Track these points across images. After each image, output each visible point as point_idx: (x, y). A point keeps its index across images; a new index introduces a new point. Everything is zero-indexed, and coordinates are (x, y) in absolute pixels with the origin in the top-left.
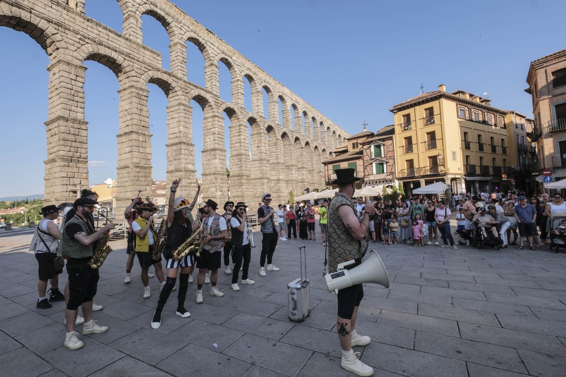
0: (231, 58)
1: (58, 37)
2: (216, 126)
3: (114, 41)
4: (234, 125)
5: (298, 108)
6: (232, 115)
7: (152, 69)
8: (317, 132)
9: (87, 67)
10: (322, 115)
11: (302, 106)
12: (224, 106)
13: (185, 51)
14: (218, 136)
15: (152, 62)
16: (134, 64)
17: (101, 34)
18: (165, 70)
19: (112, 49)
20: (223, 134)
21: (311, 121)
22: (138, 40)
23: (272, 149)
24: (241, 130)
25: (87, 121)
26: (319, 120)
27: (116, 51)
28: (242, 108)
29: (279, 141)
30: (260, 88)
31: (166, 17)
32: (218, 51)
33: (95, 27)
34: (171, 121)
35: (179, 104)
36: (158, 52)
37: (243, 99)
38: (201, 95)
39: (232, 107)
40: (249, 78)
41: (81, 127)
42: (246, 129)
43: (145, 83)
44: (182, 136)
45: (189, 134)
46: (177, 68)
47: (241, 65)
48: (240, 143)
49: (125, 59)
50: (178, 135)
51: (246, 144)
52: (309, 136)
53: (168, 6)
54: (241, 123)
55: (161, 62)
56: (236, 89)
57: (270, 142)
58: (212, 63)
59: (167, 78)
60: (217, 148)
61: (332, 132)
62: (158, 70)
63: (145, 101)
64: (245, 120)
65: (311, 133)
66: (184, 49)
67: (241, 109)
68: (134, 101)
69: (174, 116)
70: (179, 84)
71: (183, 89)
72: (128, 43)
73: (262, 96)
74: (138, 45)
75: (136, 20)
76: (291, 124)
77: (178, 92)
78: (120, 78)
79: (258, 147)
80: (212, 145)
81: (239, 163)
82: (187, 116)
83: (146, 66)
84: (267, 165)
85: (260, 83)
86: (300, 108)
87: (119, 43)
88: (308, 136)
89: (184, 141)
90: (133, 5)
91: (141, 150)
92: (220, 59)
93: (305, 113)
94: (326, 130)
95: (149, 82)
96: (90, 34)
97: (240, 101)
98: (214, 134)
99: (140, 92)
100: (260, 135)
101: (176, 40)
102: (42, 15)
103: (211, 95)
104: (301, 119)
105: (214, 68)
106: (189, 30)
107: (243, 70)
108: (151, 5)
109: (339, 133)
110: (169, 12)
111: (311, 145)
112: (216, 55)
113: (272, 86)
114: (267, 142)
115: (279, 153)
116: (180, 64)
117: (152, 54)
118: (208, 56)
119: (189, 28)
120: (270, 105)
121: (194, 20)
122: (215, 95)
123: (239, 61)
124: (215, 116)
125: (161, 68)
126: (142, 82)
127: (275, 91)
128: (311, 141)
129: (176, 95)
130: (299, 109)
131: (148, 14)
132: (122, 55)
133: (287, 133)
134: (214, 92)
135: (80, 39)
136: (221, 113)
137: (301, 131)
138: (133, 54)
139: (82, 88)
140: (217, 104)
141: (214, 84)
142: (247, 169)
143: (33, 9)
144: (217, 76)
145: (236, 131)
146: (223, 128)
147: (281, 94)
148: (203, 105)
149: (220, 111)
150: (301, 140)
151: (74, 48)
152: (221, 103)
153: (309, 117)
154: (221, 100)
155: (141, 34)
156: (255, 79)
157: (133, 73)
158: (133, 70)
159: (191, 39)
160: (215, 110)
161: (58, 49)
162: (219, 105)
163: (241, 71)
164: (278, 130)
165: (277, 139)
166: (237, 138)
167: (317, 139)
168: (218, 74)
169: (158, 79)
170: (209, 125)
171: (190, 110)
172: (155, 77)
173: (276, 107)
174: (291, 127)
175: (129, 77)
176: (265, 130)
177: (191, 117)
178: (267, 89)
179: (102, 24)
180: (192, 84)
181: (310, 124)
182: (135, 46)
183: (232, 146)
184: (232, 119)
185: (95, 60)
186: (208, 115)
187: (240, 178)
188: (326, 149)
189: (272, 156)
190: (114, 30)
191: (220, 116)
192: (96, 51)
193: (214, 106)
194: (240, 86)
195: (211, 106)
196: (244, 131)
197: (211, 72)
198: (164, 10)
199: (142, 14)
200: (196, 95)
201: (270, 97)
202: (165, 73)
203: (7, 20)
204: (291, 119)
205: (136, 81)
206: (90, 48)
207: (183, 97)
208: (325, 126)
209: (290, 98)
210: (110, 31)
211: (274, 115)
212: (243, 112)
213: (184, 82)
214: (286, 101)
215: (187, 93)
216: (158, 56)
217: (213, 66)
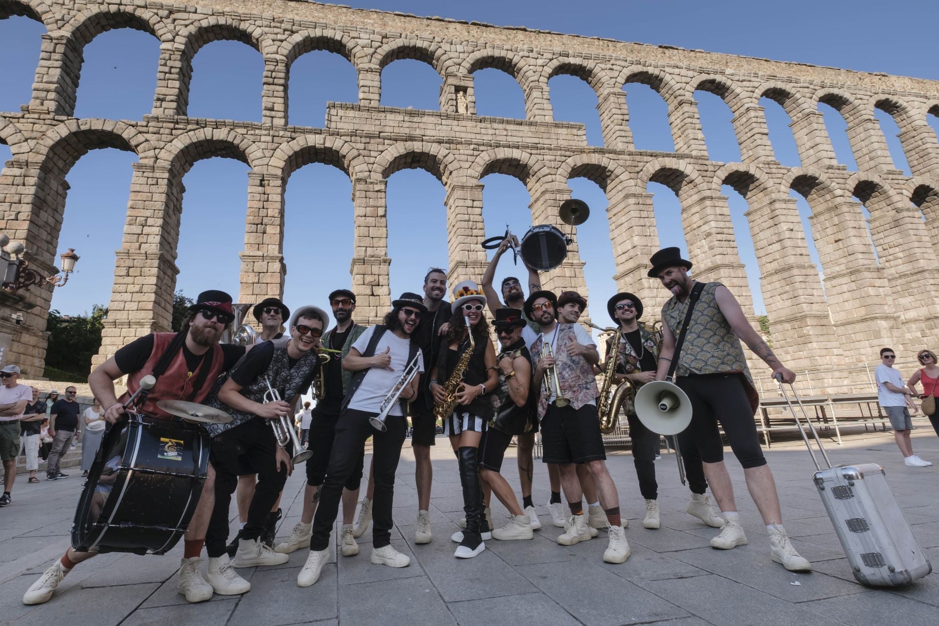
0: (722, 73)
1: (450, 158)
2: (711, 218)
3: (514, 133)
4: (756, 206)
6: (748, 186)
7: (571, 154)
9: (483, 184)
12: (723, 174)
13: (625, 102)
14: (719, 237)
15: (571, 143)
16: (545, 156)
17: (497, 132)
18: (593, 147)
19: (514, 147)
20: (731, 231)
22: (546, 117)
23: (887, 240)
24: (777, 213)
27: (518, 148)
28: (769, 164)
29: (906, 213)
30: (810, 105)
31: (585, 63)
32: (691, 73)
33: (489, 126)
34: (617, 232)
35: (627, 197)
36: (578, 124)
37: (769, 143)
38: (668, 167)
39: (742, 168)
40: (777, 95)
42: (791, 206)
43: (564, 180)
44: (639, 253)
45: (653, 248)
46: (615, 136)
47: (749, 78)
48: (780, 241)
49: (531, 154)
50: (632, 253)
51: (799, 241)
53: (586, 45)
54: (774, 196)
55: (585, 137)
56: (747, 130)
57: (877, 224)
58: (681, 100)
59: (599, 159)
60: (719, 262)
62: (582, 151)
64: (785, 187)
66: (622, 100)
67: (767, 166)
68: (550, 213)
69: (620, 222)
70: (621, 163)
71: (629, 169)
72: (533, 128)
73: (821, 120)
74: (547, 125)
75: (541, 90)
77: (620, 176)
78: (529, 185)
79: (836, 241)
80: (709, 260)
82: (644, 214)
83: (563, 153)
84: (878, 282)
85: (808, 95)
87: (521, 134)
90: (534, 72)
92: (696, 86)
95: (569, 178)
96: (485, 137)
97: (760, 151)
98: (709, 235)
99: (558, 197)
100: (838, 211)
101: (606, 92)
102: (432, 138)
103: (688, 160)
105: (686, 107)
106: (626, 64)
107: (756, 84)
108: (560, 58)
110: (588, 52)
112: (687, 83)
113: (849, 88)
114: (863, 224)
115: (916, 244)
116: (618, 127)
117: (569, 130)
118: (670, 92)
119: (626, 61)
120: (852, 133)
121: (632, 44)
122: (696, 158)
123: (743, 71)
124: (703, 199)
125: (586, 147)
126: (560, 181)
127: (859, 96)
129: (618, 182)
131: (557, 74)
132: (527, 150)
133: (932, 186)
134: (694, 153)
135: (473, 150)
136: (718, 187)
138: (541, 142)
139: (481, 215)
140: (705, 174)
141: (692, 137)
143: (424, 136)
144: (695, 121)
145: (766, 218)
146: (728, 218)
147: (883, 97)
148: (674, 185)
149: (714, 186)
151: (467, 165)
152: (713, 170)
154: (714, 163)
155: (550, 107)
156: (793, 91)
157: (545, 171)
158: (545, 166)
159: (633, 78)
160: (704, 186)
161: (451, 173)
162: (708, 174)
163: (750, 89)
164: (898, 186)
165: (898, 211)
166: (768, 233)
168: (697, 116)
169: (584, 167)
170: (695, 220)
171: (649, 201)
172: (579, 164)
173: (872, 132)
175: (540, 178)
176: (850, 194)
177: (652, 214)
178: (834, 101)
179: (498, 118)
180: (646, 152)
182: (543, 129)
183: (762, 253)
184: (749, 194)
185: (495, 172)
186: (690, 201)
189: (891, 257)
190: (513, 119)
191: (718, 194)
192: (493, 157)
193: (699, 180)
194: (754, 120)
195: (691, 182)
196: (785, 212)
197: (682, 117)
198: (579, 55)
199: (548, 78)
200: (657, 169)
201: (847, 115)
202: (594, 152)
203: (403, 161)
205: (550, 180)
206: (485, 157)
207: (632, 182)
209: (917, 95)
210: (508, 122)
211: (870, 152)
212: (774, 171)
213: (629, 155)
214: (904, 109)
215: (638, 173)
216: (580, 128)
217: (684, 105)
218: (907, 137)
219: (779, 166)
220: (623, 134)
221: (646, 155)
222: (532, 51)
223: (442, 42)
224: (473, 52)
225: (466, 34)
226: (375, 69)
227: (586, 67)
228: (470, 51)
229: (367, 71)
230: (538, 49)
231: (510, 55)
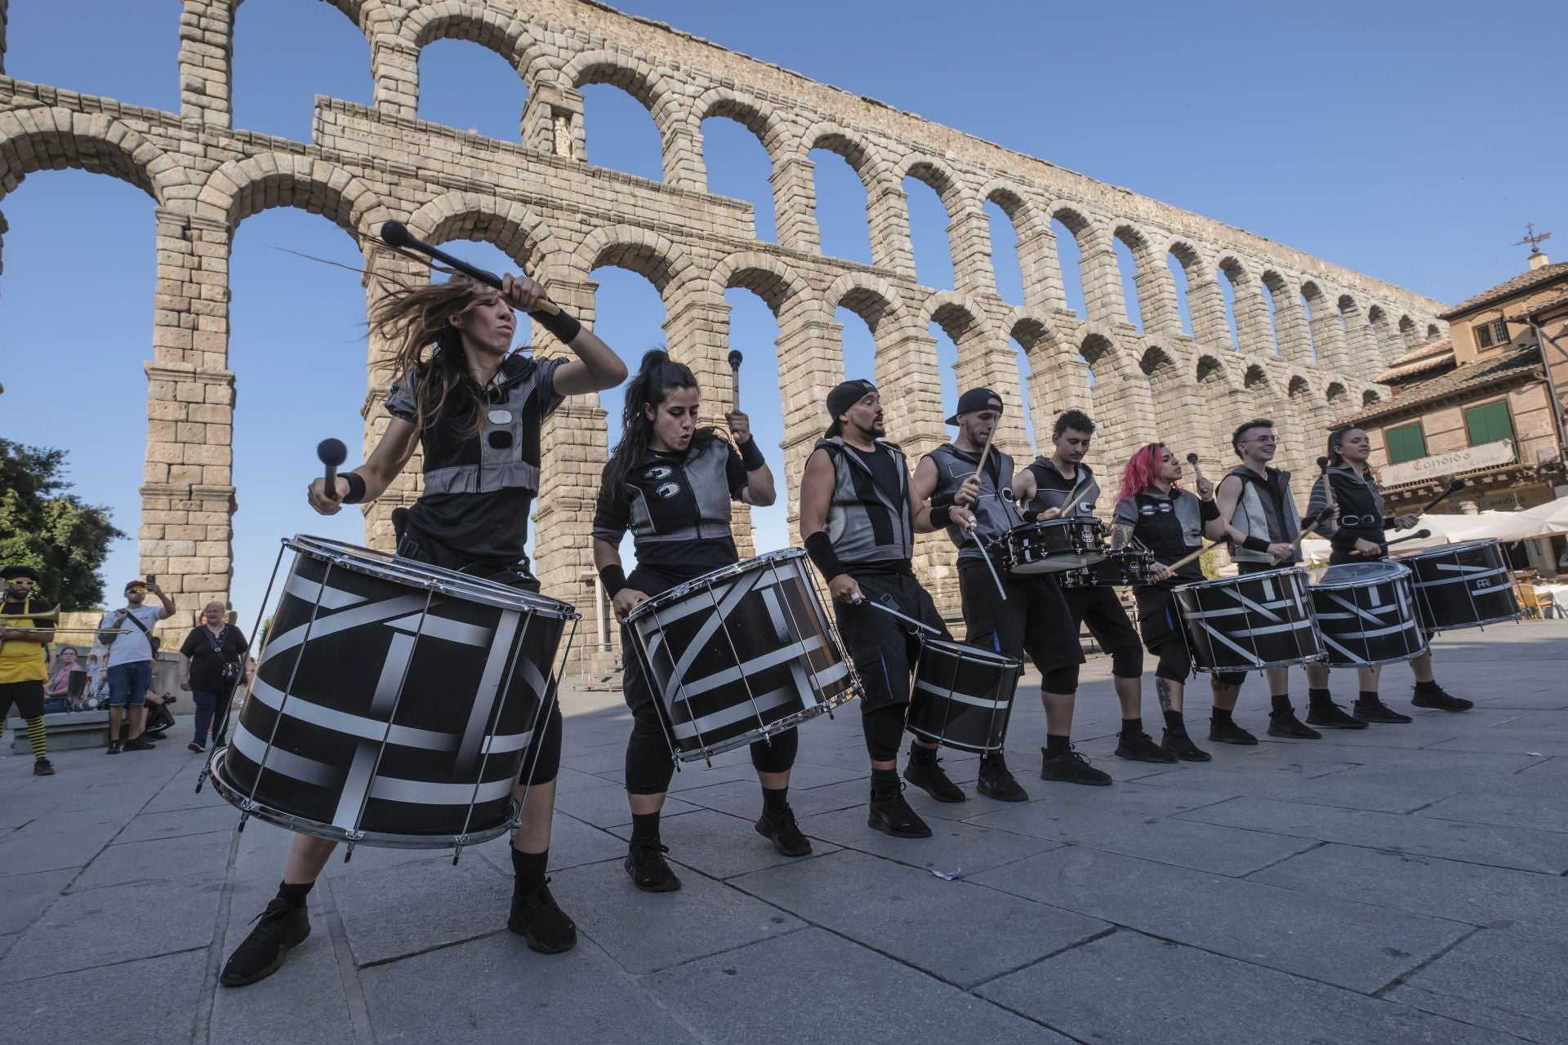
0: (942, 156)
1: (542, 231)
2: (914, 367)
3: (647, 204)
4: (968, 356)
5: (1199, 253)
6: (961, 327)
7: (732, 249)
8: (1293, 323)
9: (597, 282)
10: (1307, 259)
11: (1216, 241)
12: (932, 306)
13: (811, 178)
14: (922, 395)
15: (732, 231)
16: (693, 248)
17: (620, 197)
18: (763, 243)
19: (645, 226)
20: (937, 388)
21: (1258, 291)
22: (697, 184)
23: (1110, 415)
24: (993, 367)
25: (606, 410)
26: (1293, 280)
27: (652, 228)
28: (988, 298)
29: (1133, 382)
30: (1042, 220)
31: (757, 105)
32: (901, 149)
33: (607, 184)
34: (789, 377)
35: (807, 325)
36: (744, 202)
37: (991, 268)
38: (864, 286)
39: (956, 301)
40: (1006, 201)
41: (593, 424)
42: (1010, 360)
43: (720, 290)
44: (820, 411)
46: (794, 230)
47: (974, 170)
49: (672, 242)
50: (809, 410)
51: (1015, 408)
52: (1259, 345)
53: (760, 76)
54: (991, 344)
55: (752, 226)
56: (965, 245)
57: (1100, 392)
58: (887, 188)
59: (771, 263)
60: (920, 431)
61: (1366, 313)
62: (748, 247)
63: (722, 336)
64: (1004, 334)
65: (1265, 332)
66: (808, 174)
67: (986, 301)
68: (697, 341)
69: (794, 363)
70: (802, 272)
71: (812, 283)
72: (676, 200)
73: (1054, 244)
74: (696, 197)
75: (690, 137)
76: (1175, 317)
77: (800, 294)
78: (666, 292)
80: (908, 427)
82: (830, 354)
85: (1042, 206)
86: (1208, 252)
87: (657, 206)
88: (1254, 347)
90: (681, 105)
92: (906, 169)
93: (1231, 269)
94: (1335, 310)
95: (728, 287)
96: (601, 204)
97: (981, 279)
98: (909, 391)
99: (711, 315)
100: (1062, 372)
101: (786, 157)
102: (512, 191)
103: (890, 280)
104: (1215, 289)
105: (892, 200)
106: (815, 118)
107: (982, 180)
108: (721, 89)
109: (1401, 312)
110: (763, 88)
111: (1269, 376)
112: (896, 163)
113: (1088, 203)
114: (1088, 392)
115: (1141, 423)
116: (800, 217)
117: (731, 210)
118: (872, 172)
119: (816, 112)
120: (1085, 267)
121: (826, 87)
122: (902, 278)
123: (967, 158)
124: (906, 339)
125: (754, 242)
126: (714, 290)
127: (1099, 217)
128: (1268, 361)
129: (796, 302)
130: (1202, 257)
131: (715, 115)
132: (666, 235)
133: (1164, 349)
134: (899, 271)
135: (581, 222)
136: (926, 325)
137: (1222, 334)
138: (687, 224)
140: (910, 302)
141: (896, 247)
143: (498, 186)
144: (903, 223)
145: (978, 373)
146: (934, 370)
147: (1124, 222)
148: (869, 315)
149: (920, 322)
150: (1224, 364)
151: (570, 247)
152: (921, 298)
153: (1251, 276)
154: (923, 288)
155: (703, 167)
156: (1024, 197)
157: (693, 271)
158: (692, 264)
159: (823, 142)
160: (908, 321)
161: (543, 257)
162: (915, 303)
163: (975, 186)
164: (1128, 346)
165: (1126, 377)
167: (1297, 349)
168: (906, 215)
169: (749, 272)
170: (893, 369)
171: (836, 336)
172: (742, 267)
173: (1108, 269)
174: (1178, 324)
175: (684, 283)
176: (1077, 351)
177: (840, 355)
178: (1070, 220)
179: (621, 173)
180: (837, 261)
181: (1259, 299)
182: (691, 203)
184: (961, 339)
185: (612, 264)
186: (887, 341)
188: (1345, 384)
189: (1111, 438)
190: (645, 179)
191: (924, 334)
192: (613, 239)
193: (902, 312)
194: (976, 232)
195: (893, 313)
196: (1002, 367)
197: (886, 214)
198: (748, 90)
199: (701, 120)
200: (849, 289)
201: (1082, 241)
202: (764, 251)
203: (459, 224)
204: (1174, 296)
205: (700, 288)
206: (600, 238)
207: (815, 304)
208: (1327, 297)
209: (1160, 226)
210: (638, 184)
211: (1103, 296)
212: (994, 308)
213: (813, 262)
214: (1145, 242)
215: (824, 290)
216: (746, 210)
217: (890, 195)
218: (1144, 280)
219: (1000, 303)
220: (807, 228)
221: (836, 266)
222: (678, 69)
223: (529, 22)
224: (582, 50)
225: (572, 15)
226: (408, 48)
227: (758, 112)
228: (578, 48)
229: (393, 49)
230: (688, 67)
231: (643, 68)
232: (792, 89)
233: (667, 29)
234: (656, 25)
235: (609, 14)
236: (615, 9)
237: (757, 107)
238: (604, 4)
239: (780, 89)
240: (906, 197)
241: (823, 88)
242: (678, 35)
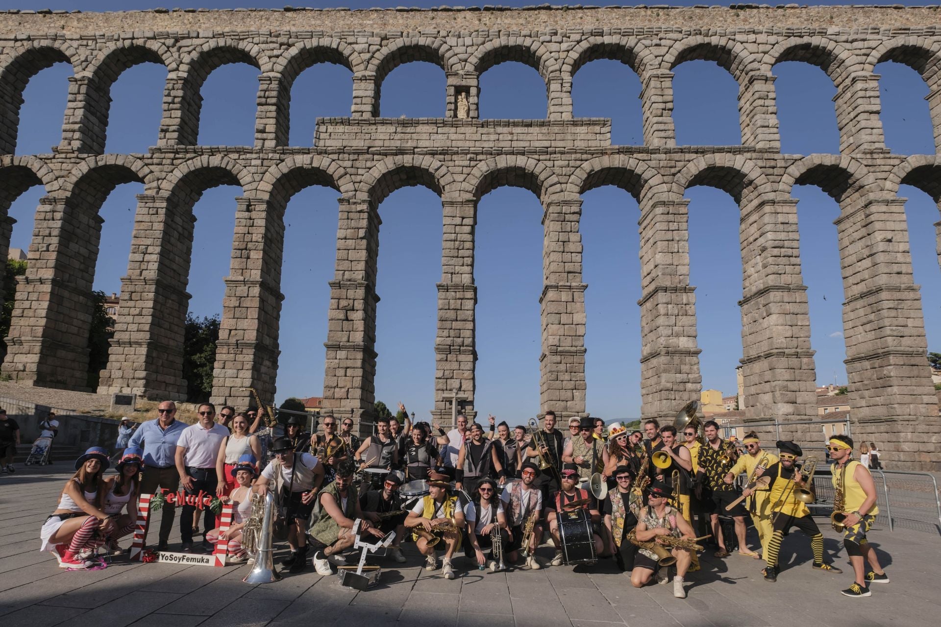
0: (823, 33)
1: (443, 170)
2: (769, 227)
3: (521, 137)
4: (849, 210)
7: (590, 156)
12: (797, 170)
13: (671, 86)
14: (776, 252)
15: (591, 143)
16: (555, 162)
17: (501, 136)
18: (617, 147)
19: (518, 153)
22: (564, 114)
24: (875, 218)
27: (523, 154)
28: (871, 153)
31: (623, 41)
32: (773, 39)
33: (492, 130)
35: (656, 205)
36: (602, 119)
38: (718, 165)
39: (828, 160)
40: (908, 55)
42: (898, 208)
43: (577, 189)
45: (680, 267)
46: (651, 131)
47: (863, 36)
48: (871, 255)
49: (539, 160)
51: (899, 255)
53: (628, 18)
54: (874, 196)
55: (609, 135)
58: (753, 77)
59: (624, 161)
62: (603, 153)
63: (573, 223)
64: (893, 184)
66: (667, 84)
67: (868, 156)
68: (551, 230)
70: (653, 163)
71: (662, 171)
72: (545, 130)
74: (562, 124)
75: (561, 81)
77: (650, 181)
78: (541, 198)
81: (872, 317)
82: (674, 226)
83: (578, 156)
87: (529, 137)
89: (668, 283)
90: (556, 60)
91: (564, 318)
96: (486, 145)
97: (865, 137)
98: (765, 249)
99: (565, 209)
101: (648, 74)
102: (425, 149)
103: (748, 155)
105: (758, 86)
106: (680, 36)
107: (874, 44)
108: (591, 38)
110: (630, 27)
112: (766, 53)
116: (657, 119)
117: (590, 127)
118: (741, 66)
119: (681, 32)
122: (761, 151)
124: (765, 204)
125: (609, 147)
126: (571, 190)
129: (648, 188)
131: (585, 60)
132: (533, 156)
134: (761, 145)
135: (470, 160)
136: (788, 188)
138: (553, 145)
140: (771, 171)
141: (759, 125)
142: (906, 331)
143: (416, 148)
145: (858, 226)
148: (733, 189)
149: (782, 186)
151: (461, 178)
152: (784, 165)
154: (787, 156)
155: (569, 101)
157: (554, 179)
158: (554, 173)
160: (768, 187)
161: (444, 188)
162: (776, 171)
166: (858, 246)
169: (603, 172)
170: (753, 232)
171: (682, 210)
172: (598, 168)
175: (547, 189)
179: (503, 120)
180: (690, 148)
182: (556, 129)
186: (749, 208)
187: (877, 362)
190: (520, 120)
192: (492, 166)
193: (761, 180)
195: (751, 183)
199: (573, 66)
200: (701, 169)
202: (618, 153)
205: (558, 190)
206: (483, 167)
207: (665, 187)
210: (515, 125)
212: (879, 162)
213: (666, 153)
215: (674, 175)
216: (604, 125)
217: (755, 82)
219: (888, 156)
220: (662, 127)
221: (689, 152)
222: (556, 34)
223: (448, 36)
224: (483, 43)
225: (477, 22)
226: (369, 76)
227: (625, 46)
228: (480, 42)
229: (361, 80)
230: (564, 31)
231: (527, 42)
232: (658, 20)
233: (549, 8)
234: (540, 8)
235: (504, 13)
236: (508, 7)
237: (623, 43)
238: (500, 6)
239: (647, 23)
240: (774, 80)
241: (688, 11)
242: (557, 9)
